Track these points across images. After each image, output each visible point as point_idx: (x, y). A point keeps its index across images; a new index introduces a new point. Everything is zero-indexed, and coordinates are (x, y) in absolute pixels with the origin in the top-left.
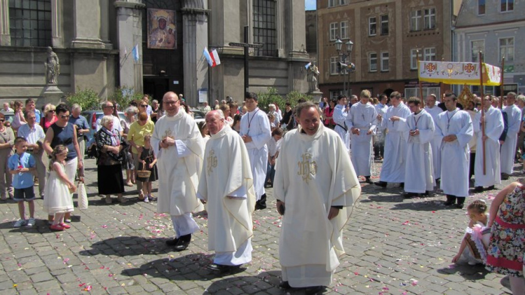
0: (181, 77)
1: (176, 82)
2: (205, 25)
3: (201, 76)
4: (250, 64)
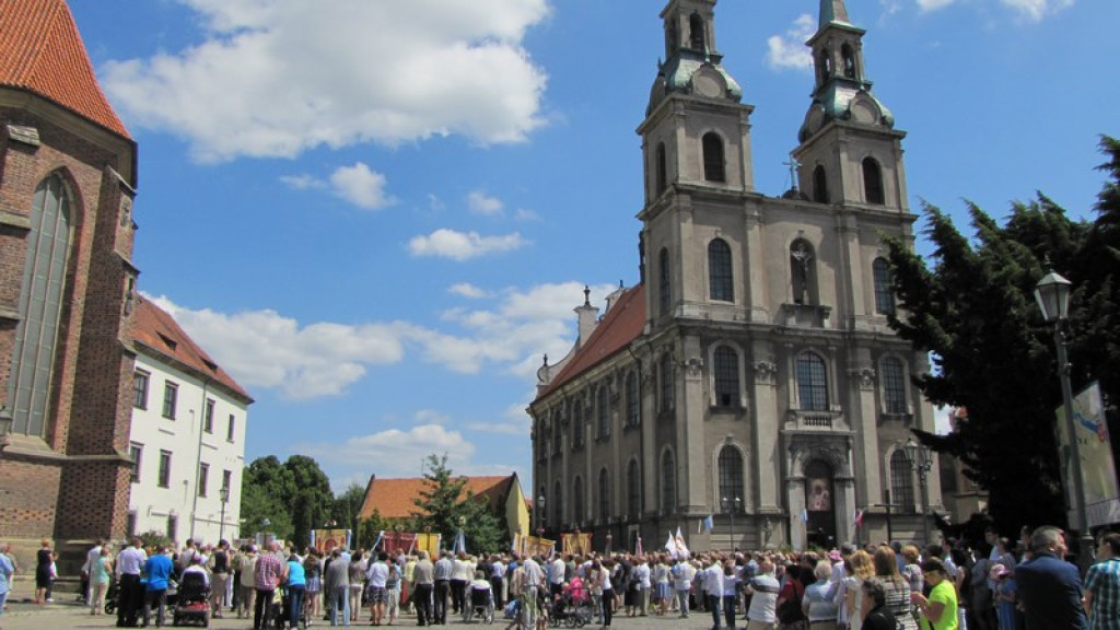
0: (834, 533)
1: (831, 538)
2: (852, 489)
3: (851, 532)
4: (893, 520)
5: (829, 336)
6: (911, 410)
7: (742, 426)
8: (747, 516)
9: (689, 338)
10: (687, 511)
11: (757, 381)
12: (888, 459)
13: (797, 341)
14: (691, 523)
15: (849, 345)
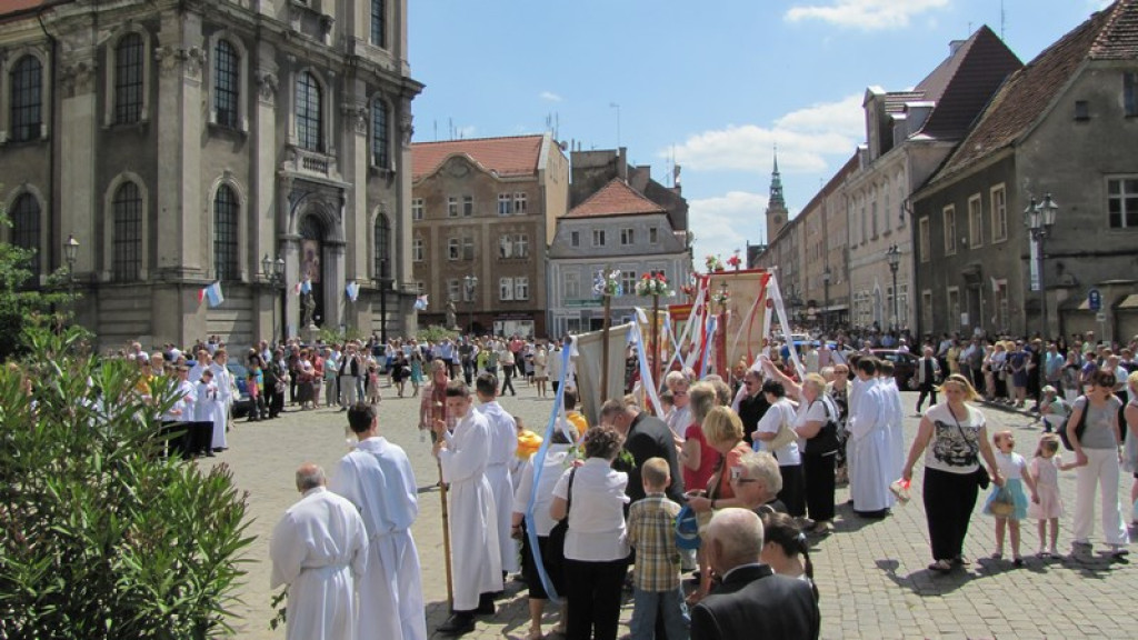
2: (343, 256)
3: (341, 311)
5: (332, 56)
6: (394, 169)
7: (241, 159)
8: (244, 285)
9: (191, 16)
10: (181, 274)
11: (261, 98)
12: (373, 223)
13: (302, 54)
14: (186, 293)
15: (347, 73)
